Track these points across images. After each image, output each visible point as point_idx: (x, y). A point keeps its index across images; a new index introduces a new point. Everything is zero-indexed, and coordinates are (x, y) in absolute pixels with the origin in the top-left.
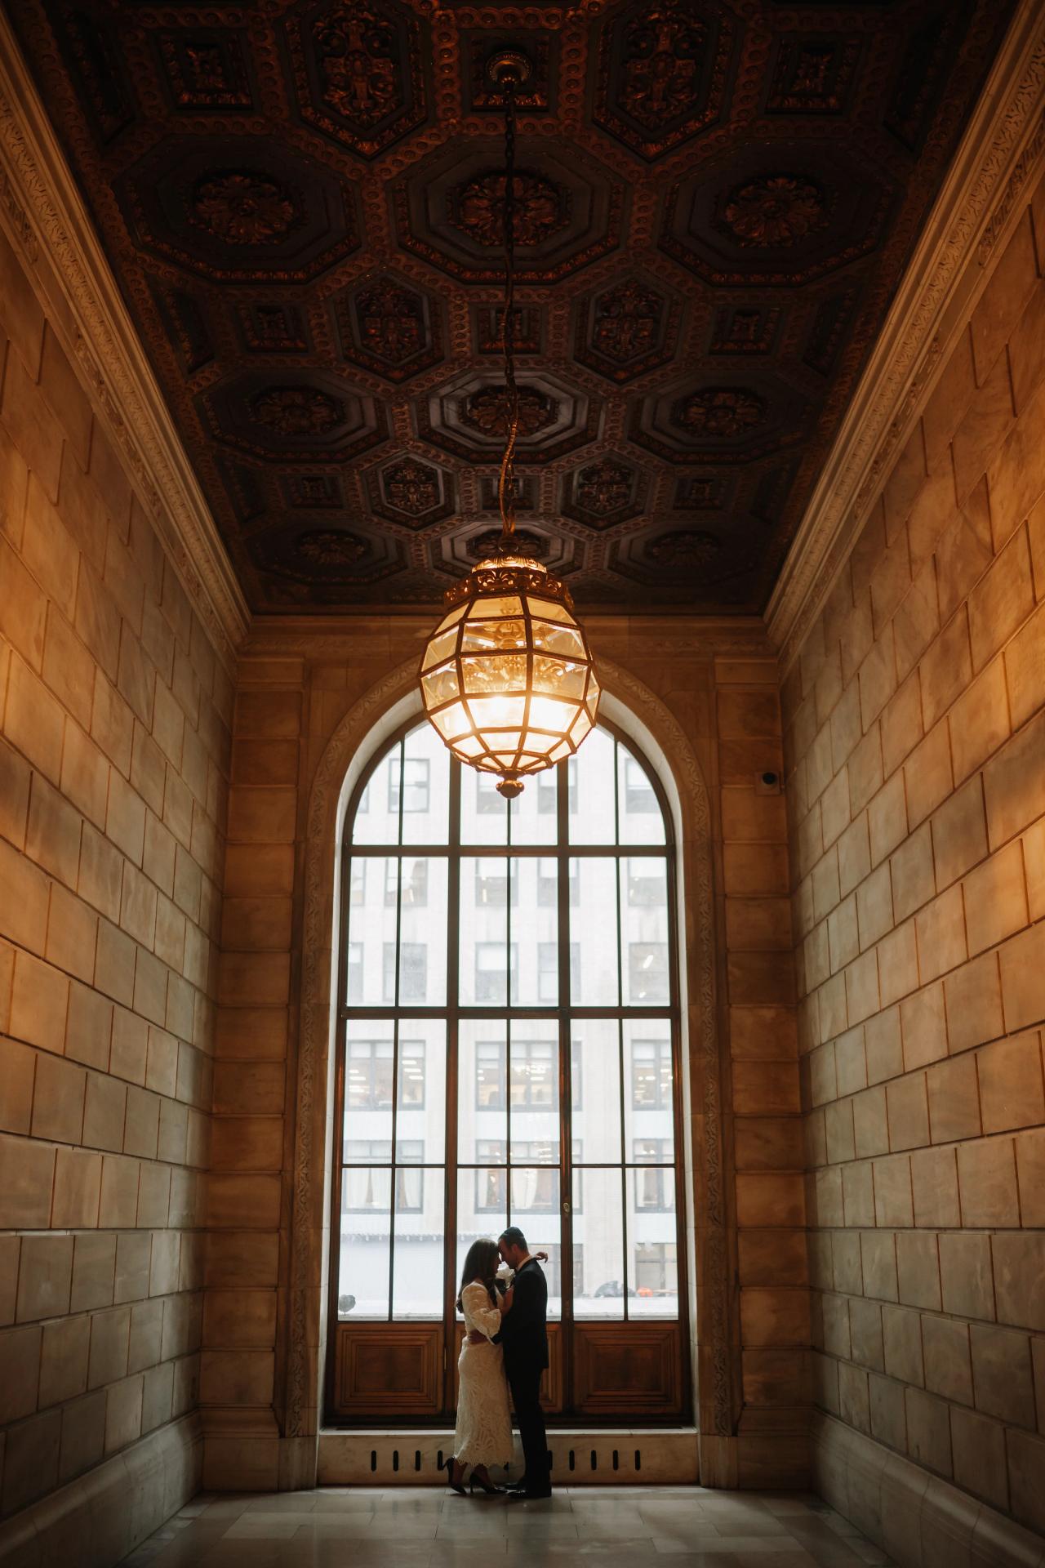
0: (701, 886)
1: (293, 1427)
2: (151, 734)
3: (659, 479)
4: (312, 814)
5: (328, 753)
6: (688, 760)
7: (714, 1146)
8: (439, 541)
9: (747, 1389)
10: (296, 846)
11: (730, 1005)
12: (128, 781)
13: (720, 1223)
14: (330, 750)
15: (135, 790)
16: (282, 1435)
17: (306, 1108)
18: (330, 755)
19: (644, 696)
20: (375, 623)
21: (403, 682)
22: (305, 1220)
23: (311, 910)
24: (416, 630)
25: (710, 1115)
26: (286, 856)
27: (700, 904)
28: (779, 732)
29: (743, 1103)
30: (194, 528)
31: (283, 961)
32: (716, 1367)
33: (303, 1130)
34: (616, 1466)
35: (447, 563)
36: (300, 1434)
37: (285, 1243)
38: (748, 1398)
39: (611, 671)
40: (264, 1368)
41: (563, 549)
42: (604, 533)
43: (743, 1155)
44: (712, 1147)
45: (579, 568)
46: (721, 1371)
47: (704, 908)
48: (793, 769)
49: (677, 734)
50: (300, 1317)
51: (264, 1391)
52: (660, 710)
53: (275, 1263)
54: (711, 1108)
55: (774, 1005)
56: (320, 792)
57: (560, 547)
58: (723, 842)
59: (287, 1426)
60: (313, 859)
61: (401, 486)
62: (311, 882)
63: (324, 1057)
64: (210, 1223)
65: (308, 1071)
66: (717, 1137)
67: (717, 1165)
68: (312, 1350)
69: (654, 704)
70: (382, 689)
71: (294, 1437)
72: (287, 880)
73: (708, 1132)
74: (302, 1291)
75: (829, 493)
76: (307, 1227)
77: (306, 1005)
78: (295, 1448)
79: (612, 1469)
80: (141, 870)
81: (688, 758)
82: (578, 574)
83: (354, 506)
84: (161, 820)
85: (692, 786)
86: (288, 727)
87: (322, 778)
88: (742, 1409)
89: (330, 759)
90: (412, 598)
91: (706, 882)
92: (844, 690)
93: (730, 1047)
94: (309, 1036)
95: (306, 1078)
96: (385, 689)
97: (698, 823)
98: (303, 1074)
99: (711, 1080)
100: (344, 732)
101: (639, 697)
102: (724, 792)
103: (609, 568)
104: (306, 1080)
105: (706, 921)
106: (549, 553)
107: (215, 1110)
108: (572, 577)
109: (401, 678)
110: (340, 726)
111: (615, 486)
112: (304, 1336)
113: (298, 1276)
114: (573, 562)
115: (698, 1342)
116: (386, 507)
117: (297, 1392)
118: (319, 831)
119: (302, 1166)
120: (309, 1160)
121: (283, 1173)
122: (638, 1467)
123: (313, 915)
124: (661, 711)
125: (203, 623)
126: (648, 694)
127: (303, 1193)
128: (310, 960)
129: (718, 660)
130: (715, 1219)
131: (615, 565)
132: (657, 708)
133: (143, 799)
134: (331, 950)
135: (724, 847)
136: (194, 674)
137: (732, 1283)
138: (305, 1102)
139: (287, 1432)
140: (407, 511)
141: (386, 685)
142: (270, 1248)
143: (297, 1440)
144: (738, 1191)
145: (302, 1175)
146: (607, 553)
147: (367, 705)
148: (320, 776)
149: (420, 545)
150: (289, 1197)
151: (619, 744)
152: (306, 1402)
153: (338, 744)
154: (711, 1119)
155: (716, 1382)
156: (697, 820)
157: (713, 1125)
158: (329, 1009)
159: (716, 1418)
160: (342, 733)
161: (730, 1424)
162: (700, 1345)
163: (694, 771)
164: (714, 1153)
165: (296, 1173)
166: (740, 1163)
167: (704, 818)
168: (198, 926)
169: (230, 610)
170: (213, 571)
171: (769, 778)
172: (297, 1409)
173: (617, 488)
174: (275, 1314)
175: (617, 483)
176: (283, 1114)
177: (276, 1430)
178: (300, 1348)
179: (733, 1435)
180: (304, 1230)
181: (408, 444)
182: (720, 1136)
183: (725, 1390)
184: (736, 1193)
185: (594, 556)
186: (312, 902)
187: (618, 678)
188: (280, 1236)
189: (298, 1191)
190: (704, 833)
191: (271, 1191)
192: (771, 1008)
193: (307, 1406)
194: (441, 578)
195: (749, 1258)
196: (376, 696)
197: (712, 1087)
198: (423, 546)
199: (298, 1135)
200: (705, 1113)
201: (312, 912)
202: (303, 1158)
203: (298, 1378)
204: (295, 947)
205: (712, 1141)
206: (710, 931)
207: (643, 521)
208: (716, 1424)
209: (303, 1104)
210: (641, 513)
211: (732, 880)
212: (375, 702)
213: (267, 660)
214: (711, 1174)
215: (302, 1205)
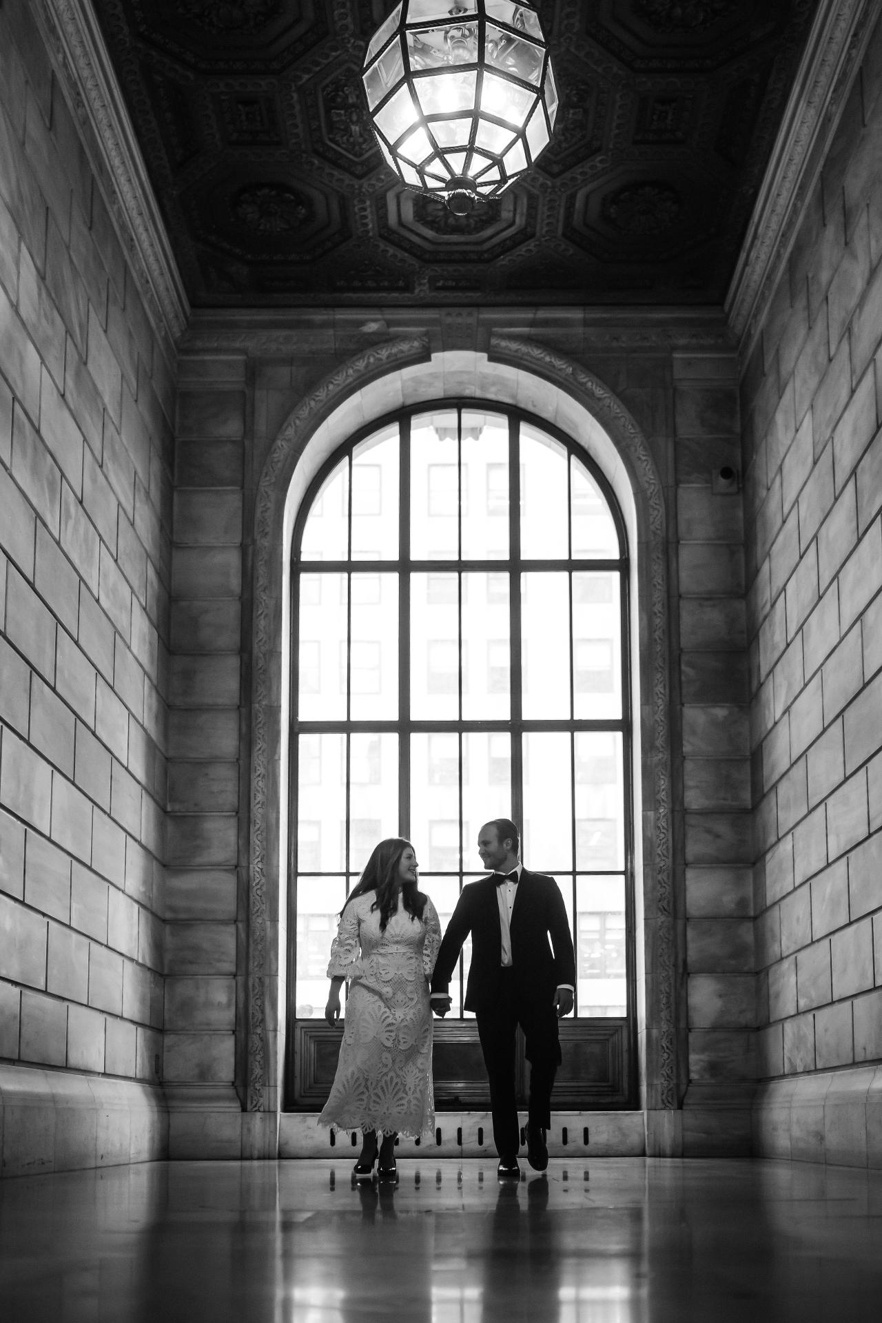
0: (655, 585)
1: (255, 1103)
2: (85, 364)
3: (618, 96)
4: (258, 514)
5: (274, 453)
6: (644, 458)
7: (664, 840)
8: (383, 198)
9: (693, 1068)
10: (243, 549)
11: (683, 705)
12: (63, 396)
13: (669, 913)
14: (275, 450)
15: (70, 410)
16: (244, 1109)
17: (259, 806)
18: (275, 455)
19: (599, 392)
20: (319, 316)
21: (350, 379)
22: (262, 913)
23: (260, 612)
24: (362, 323)
25: (661, 811)
26: (232, 559)
27: (654, 605)
28: (738, 429)
29: (694, 799)
30: (123, 163)
31: (233, 662)
32: (663, 1047)
33: (257, 826)
34: (565, 1141)
35: (394, 232)
36: (262, 1109)
37: (243, 935)
38: (694, 1076)
39: (564, 367)
40: (224, 1051)
41: (515, 210)
42: (558, 182)
43: (693, 849)
44: (662, 842)
45: (533, 236)
46: (668, 1051)
47: (658, 608)
48: (752, 457)
49: (632, 431)
50: (259, 1002)
51: (226, 1070)
52: (615, 407)
53: (233, 952)
54: (662, 804)
55: (727, 705)
56: (266, 492)
57: (511, 208)
58: (678, 542)
59: (249, 1102)
60: (261, 560)
61: (342, 112)
62: (259, 584)
63: (276, 758)
64: (168, 915)
65: (261, 770)
66: (668, 831)
67: (668, 858)
68: (271, 1035)
69: (609, 401)
70: (328, 387)
71: (256, 1111)
72: (235, 583)
73: (659, 827)
74: (260, 979)
75: (802, 102)
76: (263, 919)
77: (257, 705)
78: (257, 1121)
79: (562, 1144)
80: (81, 502)
81: (643, 455)
82: (531, 245)
83: (294, 141)
84: (101, 467)
85: (646, 485)
86: (232, 427)
87: (267, 478)
88: (688, 1086)
89: (276, 460)
90: (357, 284)
91: (660, 581)
92: (810, 328)
93: (681, 745)
94: (261, 736)
95: (259, 775)
96: (331, 387)
97: (653, 523)
98: (255, 772)
99: (662, 777)
100: (290, 432)
101: (593, 394)
102: (680, 491)
103: (564, 235)
104: (259, 779)
105: (659, 621)
106: (499, 216)
107: (169, 809)
108: (524, 249)
109: (347, 376)
110: (285, 425)
111: (571, 111)
112: (263, 1020)
113: (256, 964)
114: (526, 228)
115: (646, 1026)
116: (327, 145)
117: (258, 1071)
118: (267, 534)
119: (257, 860)
120: (264, 855)
121: (239, 869)
122: (586, 1141)
123: (263, 616)
124: (617, 408)
125: (140, 289)
126: (603, 389)
127: (258, 887)
128: (260, 661)
129: (676, 355)
130: (665, 910)
131: (571, 234)
132: (612, 405)
133: (80, 429)
134: (281, 653)
135: (679, 547)
136: (130, 334)
137: (681, 970)
138: (258, 799)
139: (249, 1107)
140: (349, 152)
141: (332, 383)
142: (227, 939)
143: (259, 1115)
144: (687, 883)
145: (258, 869)
146: (562, 211)
147: (313, 403)
148: (266, 476)
149: (365, 202)
150: (244, 892)
151: (573, 458)
152: (266, 1080)
153: (283, 443)
154: (662, 814)
155: (663, 1061)
156: (651, 520)
157: (664, 820)
158: (280, 711)
159: (663, 1094)
160: (287, 433)
161: (677, 1099)
162: (648, 1028)
163: (649, 470)
164: (664, 847)
165: (251, 866)
166: (690, 856)
167: (659, 516)
168: (145, 609)
169: (167, 289)
170: (147, 230)
171: (727, 473)
172: (258, 1086)
173: (573, 114)
174: (234, 1000)
175: (574, 107)
176: (237, 813)
177: (238, 1104)
178: (259, 1031)
179: (678, 1109)
180: (260, 922)
181: (349, 42)
182: (671, 830)
183: (671, 1067)
184: (685, 884)
185: (549, 216)
186: (261, 603)
187: (572, 374)
188: (237, 927)
189: (254, 885)
190: (659, 532)
191: (226, 885)
192: (723, 707)
193: (267, 1085)
194: (387, 251)
195: (697, 946)
196: (322, 394)
197: (663, 783)
198: (368, 203)
199: (252, 831)
200: (656, 810)
201: (261, 614)
202: (258, 853)
203: (258, 1058)
204: (245, 649)
205: (662, 836)
206: (663, 630)
207: (601, 161)
208: (663, 1100)
209: (257, 801)
210: (598, 150)
211: (687, 580)
212: (321, 401)
213: (208, 358)
214: (661, 867)
215: (259, 898)
